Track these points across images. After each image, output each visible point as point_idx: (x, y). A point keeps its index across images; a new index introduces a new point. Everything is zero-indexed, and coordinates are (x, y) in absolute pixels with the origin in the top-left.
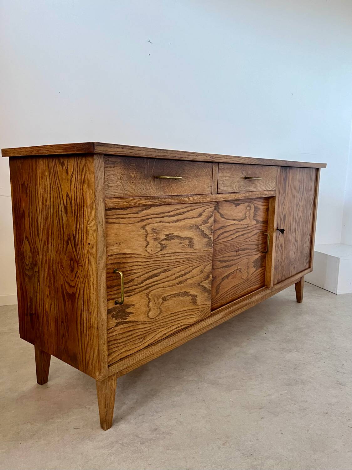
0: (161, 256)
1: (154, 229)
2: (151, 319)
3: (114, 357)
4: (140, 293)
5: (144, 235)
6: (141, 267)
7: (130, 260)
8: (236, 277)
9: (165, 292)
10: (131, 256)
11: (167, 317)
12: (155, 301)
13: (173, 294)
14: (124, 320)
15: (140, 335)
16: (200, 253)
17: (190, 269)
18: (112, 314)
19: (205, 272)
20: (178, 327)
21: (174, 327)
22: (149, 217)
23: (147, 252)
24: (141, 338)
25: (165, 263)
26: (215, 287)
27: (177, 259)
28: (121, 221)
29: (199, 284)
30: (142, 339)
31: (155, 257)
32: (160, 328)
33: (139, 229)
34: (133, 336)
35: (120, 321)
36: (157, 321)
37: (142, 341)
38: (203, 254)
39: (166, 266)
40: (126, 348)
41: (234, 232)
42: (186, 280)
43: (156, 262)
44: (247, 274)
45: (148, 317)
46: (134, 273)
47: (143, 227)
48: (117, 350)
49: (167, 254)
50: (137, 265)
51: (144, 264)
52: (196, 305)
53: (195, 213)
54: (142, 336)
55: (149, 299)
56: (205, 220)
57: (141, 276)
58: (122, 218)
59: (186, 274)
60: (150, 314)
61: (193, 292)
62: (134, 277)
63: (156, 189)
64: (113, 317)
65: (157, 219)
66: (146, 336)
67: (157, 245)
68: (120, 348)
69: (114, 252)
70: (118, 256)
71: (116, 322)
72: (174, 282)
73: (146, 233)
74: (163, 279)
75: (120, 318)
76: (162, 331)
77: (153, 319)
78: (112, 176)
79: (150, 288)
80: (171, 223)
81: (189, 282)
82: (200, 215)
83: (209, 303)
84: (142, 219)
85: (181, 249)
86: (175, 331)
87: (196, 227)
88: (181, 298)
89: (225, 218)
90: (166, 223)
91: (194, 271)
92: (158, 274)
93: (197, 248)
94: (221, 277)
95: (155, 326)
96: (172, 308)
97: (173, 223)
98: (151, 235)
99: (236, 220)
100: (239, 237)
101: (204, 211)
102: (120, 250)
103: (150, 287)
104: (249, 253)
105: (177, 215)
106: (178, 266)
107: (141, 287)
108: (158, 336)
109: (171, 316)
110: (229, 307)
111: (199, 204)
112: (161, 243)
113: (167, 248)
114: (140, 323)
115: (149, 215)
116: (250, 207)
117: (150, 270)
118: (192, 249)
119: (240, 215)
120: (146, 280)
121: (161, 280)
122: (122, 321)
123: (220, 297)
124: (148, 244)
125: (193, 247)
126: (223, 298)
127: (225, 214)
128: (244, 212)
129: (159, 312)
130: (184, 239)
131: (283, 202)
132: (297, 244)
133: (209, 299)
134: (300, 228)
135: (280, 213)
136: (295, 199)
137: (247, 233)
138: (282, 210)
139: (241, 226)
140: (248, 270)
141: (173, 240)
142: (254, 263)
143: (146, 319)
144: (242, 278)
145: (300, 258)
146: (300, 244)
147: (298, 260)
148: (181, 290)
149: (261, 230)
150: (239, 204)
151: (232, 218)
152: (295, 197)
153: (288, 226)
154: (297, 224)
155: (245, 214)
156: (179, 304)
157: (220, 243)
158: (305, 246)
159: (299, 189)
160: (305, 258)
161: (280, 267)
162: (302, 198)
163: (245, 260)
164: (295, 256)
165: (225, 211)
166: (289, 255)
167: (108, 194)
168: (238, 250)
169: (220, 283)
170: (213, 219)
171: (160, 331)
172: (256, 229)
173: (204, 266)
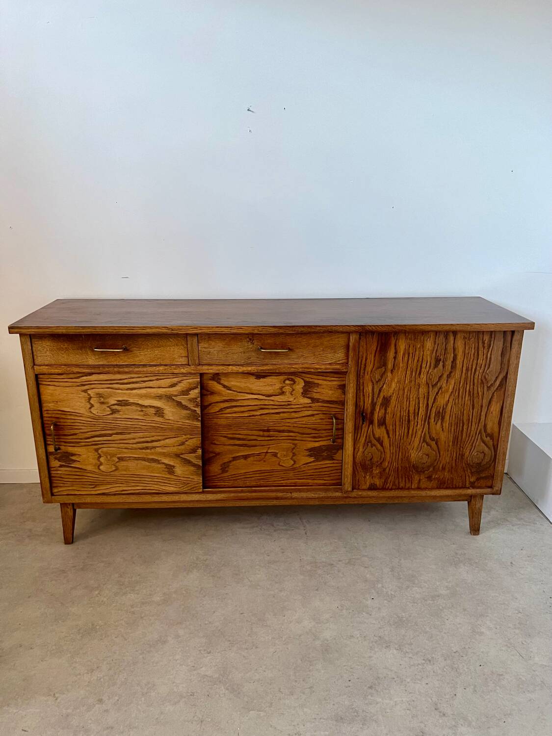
0: (112, 419)
1: (98, 394)
2: (103, 471)
3: (59, 490)
4: (86, 447)
5: (86, 398)
6: (85, 425)
7: (70, 417)
8: (264, 461)
9: (121, 453)
10: (71, 414)
11: (127, 476)
12: (107, 458)
13: (133, 457)
15: (90, 482)
16: (177, 424)
17: (159, 438)
18: (54, 456)
19: (188, 445)
20: (145, 489)
21: (138, 488)
22: (92, 383)
23: (92, 413)
24: (92, 485)
25: (119, 426)
26: (220, 464)
27: (137, 425)
28: (57, 384)
29: (177, 456)
30: (94, 486)
31: (104, 419)
32: (117, 483)
33: (80, 392)
34: (82, 480)
35: (65, 464)
36: (112, 476)
38: (183, 426)
39: (120, 429)
40: (74, 488)
41: (256, 408)
42: (155, 447)
43: (105, 424)
44: (292, 462)
45: (100, 470)
46: (77, 429)
47: (85, 391)
48: (63, 486)
49: (121, 418)
50: (80, 423)
51: (89, 423)
52: (175, 476)
53: (168, 382)
54: (93, 483)
55: (99, 454)
56: (183, 391)
57: (86, 433)
58: (58, 382)
59: (152, 441)
60: (101, 467)
61: (166, 461)
62: (77, 432)
63: (96, 359)
64: (56, 459)
65: (103, 385)
66: (98, 485)
67: (105, 408)
68: (66, 485)
69: (51, 408)
70: (56, 412)
71: (60, 464)
72: (134, 446)
73: (89, 397)
74: (117, 440)
75: (65, 462)
76: (121, 486)
77: (107, 472)
78: (40, 348)
80: (125, 390)
82: (173, 386)
83: (198, 479)
84: (83, 384)
85: (144, 417)
86: (140, 492)
87: (169, 398)
88: (148, 464)
89: (234, 391)
90: (116, 389)
91: (167, 440)
92: (111, 435)
93: (170, 418)
94: (234, 456)
95: (109, 479)
96: (133, 470)
97: (127, 390)
98: (95, 399)
99: (259, 394)
100: (267, 415)
101: (180, 382)
102: (58, 407)
103: (100, 444)
104: (296, 437)
105: (133, 383)
106: (139, 432)
107: (88, 442)
108: (118, 489)
109: (132, 476)
111: (170, 374)
113: (121, 413)
114: (89, 472)
115: (91, 381)
116: (292, 380)
118: (162, 419)
119: (269, 390)
120: (93, 437)
121: (113, 441)
122: (68, 465)
123: (230, 477)
124: (92, 406)
125: (163, 417)
126: (237, 480)
127: (235, 386)
128: (278, 386)
129: (114, 469)
130: (146, 407)
131: (379, 380)
132: (436, 443)
133: (197, 474)
134: (446, 421)
135: (370, 395)
136: (422, 376)
137: (288, 412)
138: (376, 390)
139: (272, 403)
140: (294, 458)
141: (129, 407)
142: (310, 452)
143: (97, 471)
144: (279, 464)
145: (452, 468)
146: (449, 446)
147: (444, 469)
148: (147, 455)
149: (325, 412)
150: (264, 377)
151: (249, 392)
152: (420, 373)
153: (398, 415)
154: (434, 415)
155: (281, 388)
156: (144, 468)
157: (227, 418)
158: (469, 451)
159: (436, 362)
160: (470, 470)
161: (376, 469)
162: (449, 376)
163: (286, 445)
164: (429, 460)
165: (232, 383)
166: (408, 456)
167: (37, 362)
168: (268, 431)
169: (230, 462)
170: (197, 391)
171: (118, 485)
172: (310, 409)
173: (185, 439)
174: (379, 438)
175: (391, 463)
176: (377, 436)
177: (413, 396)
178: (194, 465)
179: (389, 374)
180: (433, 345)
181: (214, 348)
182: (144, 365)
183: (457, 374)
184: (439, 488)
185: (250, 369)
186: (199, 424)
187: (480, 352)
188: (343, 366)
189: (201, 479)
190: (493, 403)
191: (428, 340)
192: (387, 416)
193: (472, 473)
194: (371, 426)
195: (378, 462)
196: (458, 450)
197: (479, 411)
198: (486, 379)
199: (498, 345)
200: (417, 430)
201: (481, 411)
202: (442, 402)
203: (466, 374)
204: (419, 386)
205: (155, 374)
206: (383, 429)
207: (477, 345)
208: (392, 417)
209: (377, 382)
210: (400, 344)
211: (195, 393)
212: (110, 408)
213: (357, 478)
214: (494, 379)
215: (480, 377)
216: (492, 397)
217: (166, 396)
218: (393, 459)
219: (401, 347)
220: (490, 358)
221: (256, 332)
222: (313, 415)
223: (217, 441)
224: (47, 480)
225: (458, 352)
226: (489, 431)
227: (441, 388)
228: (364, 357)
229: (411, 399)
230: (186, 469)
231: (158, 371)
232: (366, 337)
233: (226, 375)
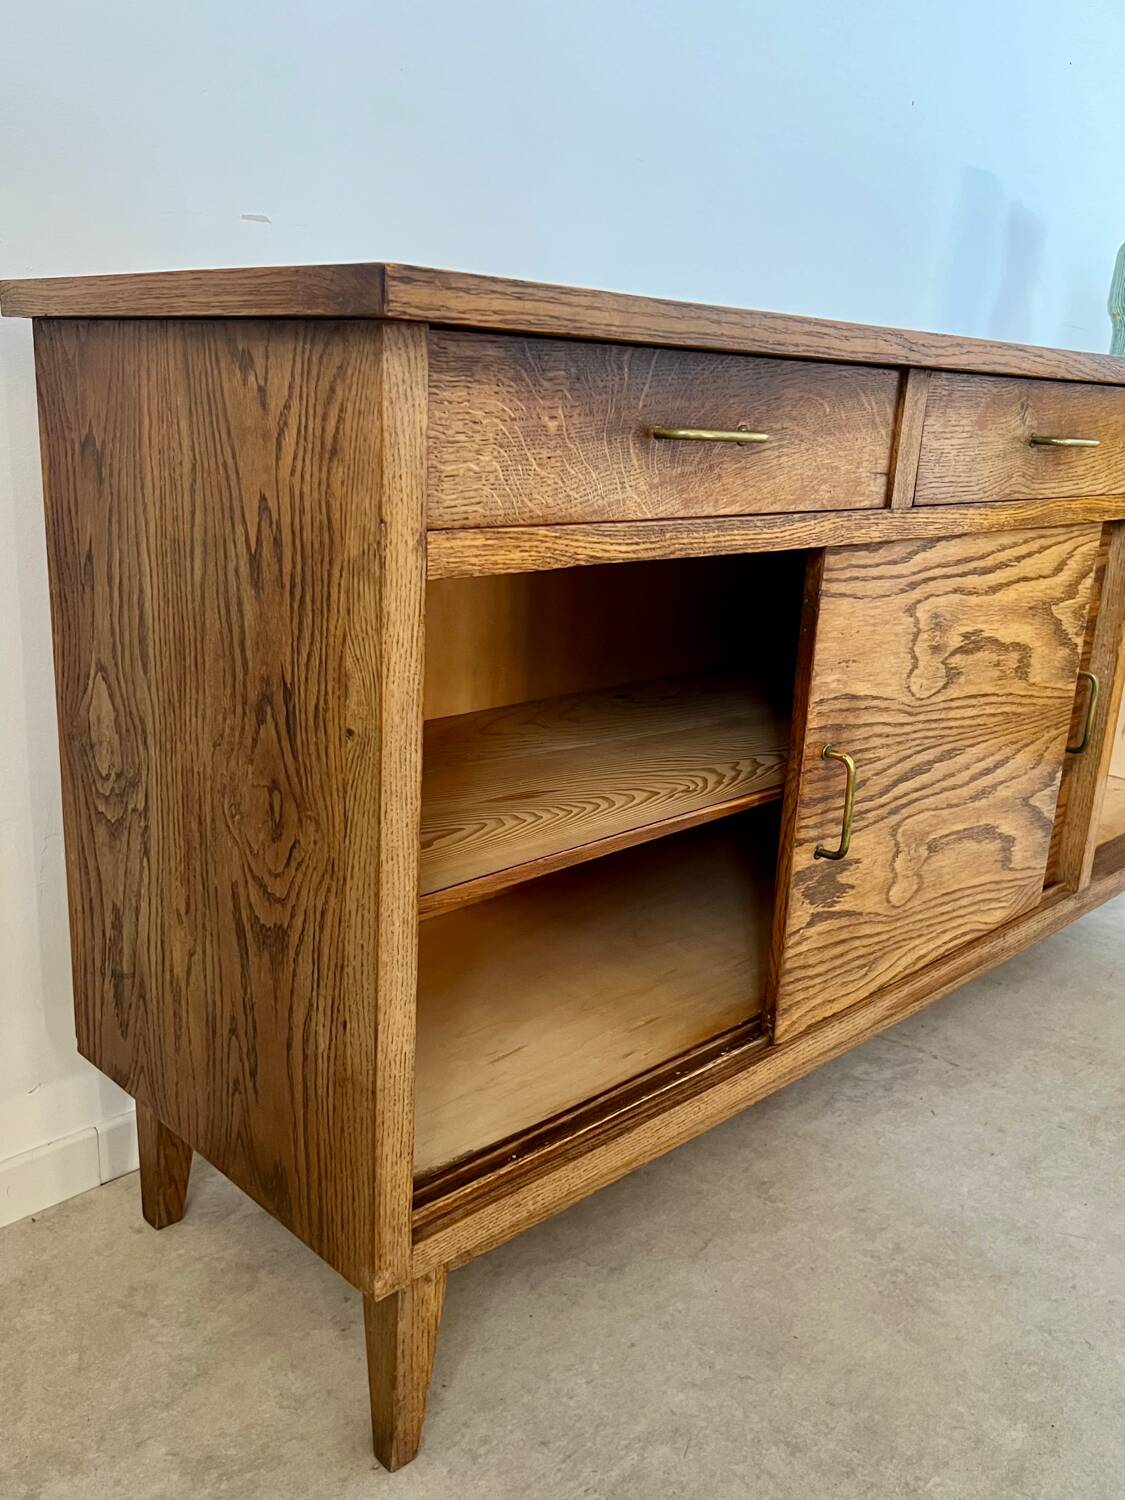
0: (942, 705)
1: (936, 616)
2: (894, 907)
4: (877, 825)
5: (909, 634)
6: (890, 741)
7: (865, 718)
9: (937, 824)
10: (870, 703)
11: (933, 903)
12: (909, 853)
13: (958, 832)
14: (829, 907)
15: (863, 956)
16: (1043, 697)
17: (1009, 751)
18: (805, 886)
19: (1047, 761)
20: (955, 938)
21: (946, 938)
22: (930, 574)
23: (910, 691)
24: (864, 966)
25: (951, 728)
27: (981, 718)
28: (858, 586)
29: (1025, 801)
30: (866, 969)
31: (929, 708)
32: (911, 938)
33: (901, 614)
34: (846, 958)
35: (822, 910)
36: (907, 916)
37: (866, 974)
38: (1050, 702)
39: (951, 739)
40: (825, 996)
42: (994, 787)
43: (927, 726)
45: (888, 901)
46: (871, 761)
47: (911, 610)
48: (803, 999)
49: (959, 698)
50: (881, 735)
51: (899, 730)
52: (1011, 869)
53: (1053, 556)
54: (866, 961)
55: (897, 844)
56: (1071, 585)
57: (885, 770)
60: (894, 892)
61: (1005, 828)
62: (870, 774)
64: (806, 894)
65: (949, 581)
66: (876, 960)
67: (937, 668)
68: (811, 992)
69: (832, 691)
70: (838, 704)
71: (811, 911)
72: (965, 792)
73: (915, 630)
74: (938, 781)
75: (823, 901)
76: (917, 946)
77: (898, 907)
79: (903, 811)
80: (982, 594)
81: (1003, 792)
82: (1060, 568)
83: (1041, 865)
84: (912, 583)
85: (996, 685)
86: (947, 950)
87: (1045, 609)
88: (976, 846)
90: (970, 593)
91: (1019, 756)
92: (929, 766)
93: (1038, 679)
95: (900, 929)
96: (948, 877)
97: (986, 593)
98: (926, 636)
102: (846, 684)
103: (904, 806)
105: (999, 568)
106: (981, 739)
107: (882, 806)
108: (908, 960)
109: (943, 900)
111: (1062, 530)
112: (948, 661)
113: (962, 679)
114: (867, 919)
115: (929, 569)
117: (909, 752)
118: (1024, 684)
120: (895, 784)
121: (933, 784)
122: (826, 909)
124: (915, 665)
125: (1026, 677)
129: (915, 887)
130: (1006, 648)
133: (1043, 852)
141: (979, 655)
143: (882, 908)
148: (979, 817)
156: (964, 866)
170: (1090, 580)
171: (912, 945)
173: (1046, 742)
186: (1073, 689)
211: (1086, 588)
212: (947, 666)
217: (1045, 603)
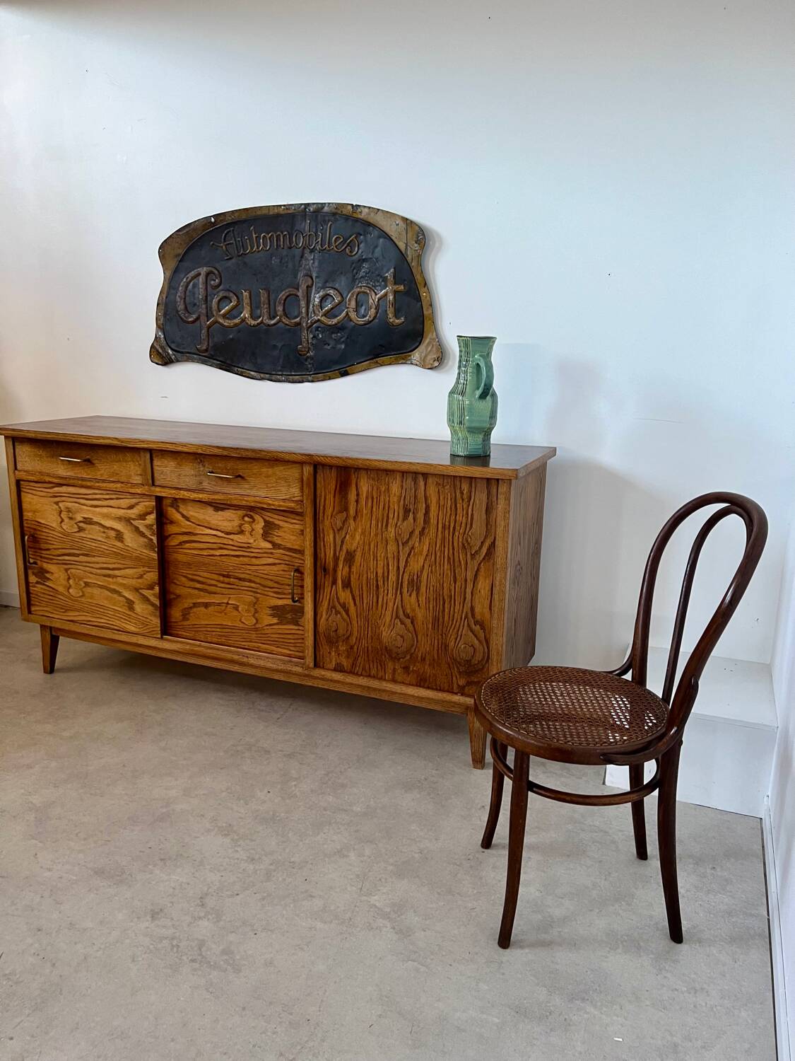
0: (79, 537)
1: (67, 508)
2: (71, 596)
3: (36, 609)
4: (58, 565)
5: (58, 511)
6: (57, 541)
7: (47, 531)
8: (225, 614)
9: (87, 577)
10: (46, 526)
11: (92, 604)
12: (75, 581)
13: (97, 584)
14: (44, 582)
15: (61, 605)
16: (136, 553)
17: (121, 566)
18: (32, 571)
19: (147, 579)
20: (108, 624)
21: (102, 621)
22: (62, 495)
23: (62, 528)
25: (85, 546)
26: (181, 608)
27: (101, 548)
28: (34, 492)
29: (137, 590)
30: (64, 610)
31: (72, 536)
32: (83, 611)
33: (52, 504)
34: (54, 602)
36: (80, 602)
37: (64, 612)
38: (142, 556)
39: (86, 550)
40: (48, 609)
41: (214, 546)
42: (116, 576)
43: (73, 542)
44: (255, 621)
45: (69, 593)
46: (50, 544)
47: (57, 504)
48: (39, 605)
49: (87, 538)
50: (53, 538)
51: (59, 539)
52: (135, 613)
53: (125, 502)
54: (63, 607)
55: (68, 575)
56: (141, 515)
57: (57, 549)
58: (35, 490)
59: (113, 569)
60: (71, 591)
61: (127, 594)
62: (50, 548)
64: (33, 573)
65: (71, 499)
66: (68, 610)
67: (73, 525)
68: (42, 604)
69: (30, 518)
70: (33, 522)
71: (36, 579)
72: (99, 571)
73: (60, 510)
74: (83, 562)
75: (41, 579)
76: (87, 615)
77: (74, 597)
78: (21, 452)
79: (68, 565)
80: (89, 507)
81: (120, 580)
82: (131, 507)
83: (156, 621)
84: (55, 496)
85: (106, 539)
86: (103, 626)
87: (128, 521)
88: (109, 594)
89: (193, 523)
90: (82, 505)
91: (127, 570)
92: (78, 555)
93: (130, 545)
94: (194, 601)
95: (77, 605)
96: (98, 598)
97: (91, 507)
98: (65, 513)
99: (217, 530)
100: (228, 557)
101: (137, 504)
102: (35, 517)
104: (257, 589)
105: (96, 500)
106: (102, 556)
107: (59, 560)
108: (83, 618)
109: (97, 606)
110: (200, 646)
111: (126, 494)
113: (86, 532)
114: (60, 593)
115: (61, 493)
116: (251, 517)
117: (67, 547)
118: (122, 544)
119: (228, 526)
120: (63, 555)
121: (80, 562)
122: (42, 582)
123: (191, 626)
124: (62, 521)
125: (122, 542)
126: (198, 631)
127: (192, 516)
128: (236, 523)
129: (81, 594)
130: (108, 528)
131: (341, 529)
132: (412, 623)
133: (155, 616)
134: (422, 594)
135: (332, 545)
136: (389, 529)
137: (248, 556)
138: (339, 543)
139: (231, 543)
140: (257, 615)
141: (93, 526)
142: (273, 610)
143: (67, 594)
144: (240, 620)
145: (434, 660)
146: (428, 629)
147: (423, 659)
148: (109, 584)
149: (287, 562)
150: (222, 509)
151: (205, 525)
152: (387, 525)
153: (365, 576)
154: (406, 583)
155: (240, 526)
156: (107, 599)
157: (185, 554)
158: (454, 640)
159: (405, 512)
160: (458, 668)
161: (343, 644)
162: (422, 533)
163: (249, 598)
164: (405, 645)
165: (191, 513)
166: (379, 635)
167: (18, 467)
168: (228, 576)
169: (191, 608)
170: (153, 516)
171: (85, 614)
172: (270, 555)
173: (143, 571)
174: (344, 603)
175: (359, 639)
176: (342, 601)
177: (381, 554)
178: (153, 605)
179: (352, 521)
180: (400, 489)
181: (166, 467)
182: (104, 481)
183: (432, 531)
184: (419, 685)
185: (201, 496)
186: (155, 556)
187: (458, 505)
188: (297, 505)
189: (159, 622)
190: (481, 579)
191: (394, 482)
192: (352, 576)
193: (460, 673)
194: (334, 587)
195: (344, 635)
196: (440, 637)
197: (463, 587)
198: (469, 544)
199: (480, 497)
200: (389, 600)
201: (466, 588)
202: (416, 567)
203: (442, 533)
204: (387, 541)
205: (116, 492)
206: (348, 592)
207: (454, 495)
208: (357, 577)
209: (339, 530)
210: (362, 484)
211: (151, 518)
212: (78, 525)
213: (321, 653)
214: (479, 544)
215: (461, 540)
216: (478, 569)
217: (125, 518)
218: (362, 634)
219: (364, 489)
220: (472, 515)
221: (200, 451)
222: (274, 564)
223: (178, 580)
224: (24, 595)
225: (431, 502)
226: (478, 617)
227: (413, 548)
228: (323, 497)
229: (379, 558)
230: (144, 607)
231: (116, 488)
232: (323, 472)
233: (184, 500)
